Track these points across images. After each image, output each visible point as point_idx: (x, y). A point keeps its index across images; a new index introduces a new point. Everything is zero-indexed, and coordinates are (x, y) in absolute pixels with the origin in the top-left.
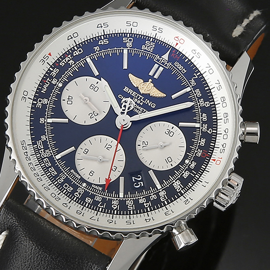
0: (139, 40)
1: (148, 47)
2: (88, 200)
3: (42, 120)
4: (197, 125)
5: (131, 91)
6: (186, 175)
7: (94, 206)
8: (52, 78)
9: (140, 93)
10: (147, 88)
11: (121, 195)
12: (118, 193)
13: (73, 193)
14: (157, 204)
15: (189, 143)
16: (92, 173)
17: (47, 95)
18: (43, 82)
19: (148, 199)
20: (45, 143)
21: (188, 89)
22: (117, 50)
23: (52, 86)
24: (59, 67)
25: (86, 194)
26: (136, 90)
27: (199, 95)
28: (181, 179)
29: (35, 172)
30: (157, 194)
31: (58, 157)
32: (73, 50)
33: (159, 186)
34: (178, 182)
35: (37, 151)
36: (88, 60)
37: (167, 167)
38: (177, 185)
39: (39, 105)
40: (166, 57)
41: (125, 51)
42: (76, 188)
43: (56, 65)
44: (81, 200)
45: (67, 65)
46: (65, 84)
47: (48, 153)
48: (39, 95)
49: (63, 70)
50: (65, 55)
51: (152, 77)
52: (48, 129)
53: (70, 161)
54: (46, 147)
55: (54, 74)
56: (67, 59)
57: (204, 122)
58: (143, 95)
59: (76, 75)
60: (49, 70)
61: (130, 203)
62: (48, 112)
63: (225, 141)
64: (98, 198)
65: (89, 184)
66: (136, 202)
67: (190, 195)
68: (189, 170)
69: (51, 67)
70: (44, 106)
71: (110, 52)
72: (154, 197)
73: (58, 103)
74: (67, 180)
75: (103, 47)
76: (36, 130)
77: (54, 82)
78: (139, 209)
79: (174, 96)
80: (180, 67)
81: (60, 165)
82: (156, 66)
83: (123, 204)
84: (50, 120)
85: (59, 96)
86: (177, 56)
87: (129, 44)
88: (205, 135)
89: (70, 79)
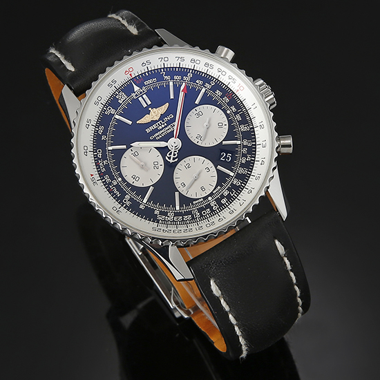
0: (113, 102)
1: (122, 98)
2: (224, 201)
3: (141, 207)
4: (203, 90)
5: (151, 128)
6: (238, 117)
7: (230, 199)
8: (110, 183)
9: (157, 121)
10: (155, 114)
11: (232, 174)
12: (228, 176)
13: (212, 210)
14: (252, 151)
15: (215, 103)
16: (202, 189)
17: (123, 194)
18: (110, 191)
19: (244, 155)
20: (161, 213)
21: (171, 84)
22: (113, 123)
23: (118, 187)
24: (105, 174)
25: (218, 201)
26: (153, 122)
27: (179, 77)
28: (241, 123)
29: (182, 231)
30: (244, 146)
31: (178, 208)
32: (95, 157)
33: (239, 142)
34: (242, 126)
35: (165, 222)
36: (110, 148)
37: (225, 129)
38: (243, 128)
39: (128, 203)
40: (136, 88)
41: (117, 117)
42: (209, 206)
43: (102, 175)
44: (222, 207)
45: (107, 166)
46: (121, 175)
47: (171, 215)
48: (120, 200)
49: (108, 172)
50: (97, 165)
51: (149, 106)
52: (151, 205)
53: (185, 201)
54: (165, 214)
55: (108, 180)
56: (101, 164)
57: (203, 85)
58: (159, 120)
59: (118, 163)
60: (103, 182)
61: (241, 171)
62: (138, 199)
63: (227, 75)
64: (226, 193)
65: (211, 194)
66: (242, 166)
67: (256, 122)
68: (236, 113)
69: (102, 180)
70: (131, 200)
71: (111, 129)
72: (245, 150)
73: (134, 188)
74: (200, 210)
75: (105, 133)
76: (148, 215)
77: (115, 183)
78: (249, 166)
79: (172, 97)
80: (150, 81)
81: (185, 209)
82: (140, 99)
83: (239, 176)
84: (145, 201)
85: (128, 185)
86: (140, 80)
87: (113, 111)
88: (214, 89)
89: (118, 169)
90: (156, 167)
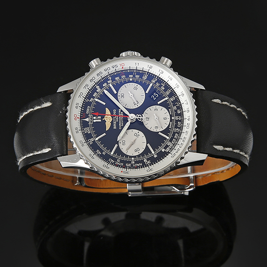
0: (87, 137)
1: (88, 130)
2: (179, 112)
3: (155, 156)
4: (111, 85)
5: (115, 125)
6: (137, 76)
7: (180, 108)
8: (132, 165)
9: (113, 120)
11: (167, 99)
12: (166, 101)
13: (180, 121)
14: (160, 81)
15: (122, 84)
16: (165, 119)
17: (142, 162)
18: (137, 168)
19: (160, 86)
20: (165, 148)
21: (96, 100)
22: (99, 143)
23: (136, 162)
24: (124, 165)
25: (177, 115)
26: (112, 123)
27: (95, 93)
28: (141, 77)
29: (183, 143)
30: (155, 83)
31: (168, 138)
32: (112, 164)
33: (151, 85)
34: (143, 77)
35: (171, 149)
36: (112, 153)
37: (140, 87)
38: (145, 77)
39: (149, 162)
40: (87, 120)
41: (97, 139)
42: (177, 121)
43: (124, 167)
44: (181, 115)
45: (121, 161)
46: (131, 157)
47: (169, 143)
48: (144, 165)
49: (125, 162)
50: (117, 166)
51: (101, 119)
52: (158, 151)
53: (166, 131)
54: (167, 146)
55: (129, 165)
56: (118, 164)
57: (108, 83)
58: (113, 118)
59: (123, 154)
60: (129, 168)
61: (168, 93)
62: (150, 155)
64: (175, 108)
65: (171, 116)
66: (165, 90)
67: (146, 69)
68: (134, 76)
69: (127, 168)
70: (148, 160)
71: (101, 146)
72: (158, 84)
73: (142, 154)
74: (176, 127)
75: (102, 151)
76: (162, 156)
77: (134, 162)
78: (167, 87)
79: (104, 104)
80: (88, 110)
81: (171, 135)
82: (94, 121)
83: (170, 96)
84: (153, 152)
85: (139, 156)
86: (83, 115)
87: (92, 140)
88: (113, 80)
89: (127, 156)
90: (137, 136)
